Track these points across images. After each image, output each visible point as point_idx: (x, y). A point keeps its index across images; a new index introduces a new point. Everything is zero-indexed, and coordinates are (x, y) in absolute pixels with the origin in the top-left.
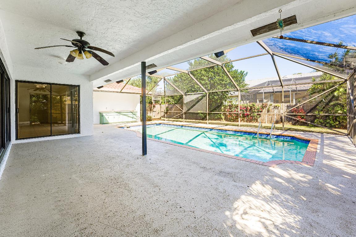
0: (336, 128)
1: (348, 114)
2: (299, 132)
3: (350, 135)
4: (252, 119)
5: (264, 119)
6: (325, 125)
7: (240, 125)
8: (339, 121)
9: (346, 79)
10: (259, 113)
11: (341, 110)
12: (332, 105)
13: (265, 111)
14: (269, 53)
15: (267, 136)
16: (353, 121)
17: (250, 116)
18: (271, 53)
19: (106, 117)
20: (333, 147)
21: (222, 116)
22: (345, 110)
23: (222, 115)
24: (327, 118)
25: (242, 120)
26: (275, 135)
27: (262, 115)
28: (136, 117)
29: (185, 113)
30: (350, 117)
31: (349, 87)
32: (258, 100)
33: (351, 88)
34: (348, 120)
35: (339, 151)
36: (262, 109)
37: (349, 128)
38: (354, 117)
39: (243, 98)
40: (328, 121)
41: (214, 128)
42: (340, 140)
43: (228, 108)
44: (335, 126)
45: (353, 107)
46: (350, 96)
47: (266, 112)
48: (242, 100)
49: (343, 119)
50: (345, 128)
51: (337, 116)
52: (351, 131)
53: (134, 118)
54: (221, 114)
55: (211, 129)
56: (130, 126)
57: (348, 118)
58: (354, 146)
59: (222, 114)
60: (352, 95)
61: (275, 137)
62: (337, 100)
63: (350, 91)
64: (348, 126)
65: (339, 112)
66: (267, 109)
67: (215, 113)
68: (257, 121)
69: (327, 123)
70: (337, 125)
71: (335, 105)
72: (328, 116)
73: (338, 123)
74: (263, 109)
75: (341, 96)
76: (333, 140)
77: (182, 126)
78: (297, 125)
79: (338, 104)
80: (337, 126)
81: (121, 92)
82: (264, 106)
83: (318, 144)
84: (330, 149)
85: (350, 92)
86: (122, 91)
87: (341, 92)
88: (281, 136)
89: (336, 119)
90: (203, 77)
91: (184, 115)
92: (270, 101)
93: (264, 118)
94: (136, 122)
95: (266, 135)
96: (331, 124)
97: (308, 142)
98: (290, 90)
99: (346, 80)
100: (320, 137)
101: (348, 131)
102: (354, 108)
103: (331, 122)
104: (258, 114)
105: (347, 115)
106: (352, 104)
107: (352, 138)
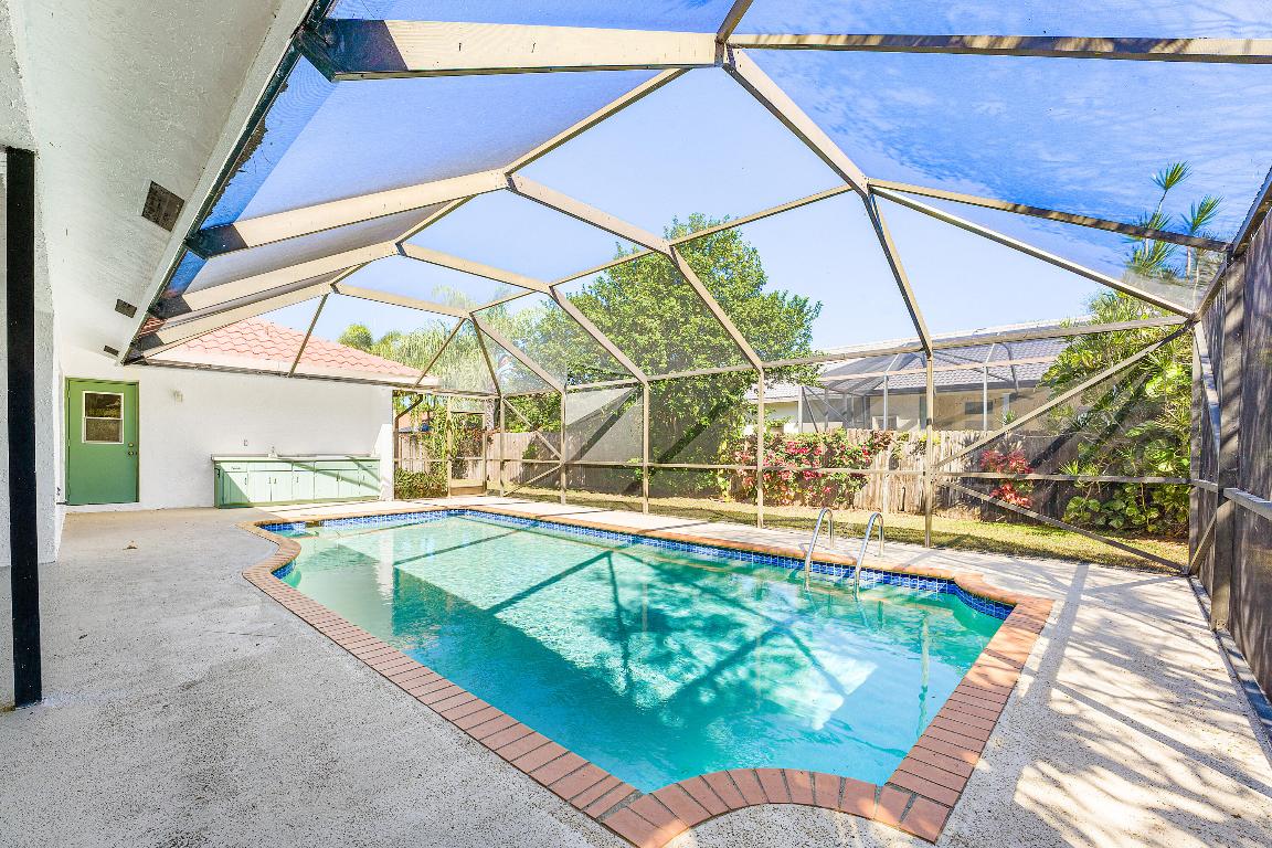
0: (1146, 535)
1: (1194, 475)
2: (988, 558)
3: (1201, 573)
4: (834, 493)
5: (877, 494)
6: (1108, 521)
7: (761, 517)
8: (1161, 508)
9: (1190, 312)
10: (860, 471)
11: (1169, 457)
12: (1134, 439)
13: (882, 458)
14: (854, 187)
15: (846, 576)
16: (1213, 510)
17: (823, 482)
18: (862, 182)
19: (237, 479)
20: (1112, 651)
21: (720, 480)
22: (1185, 462)
23: (721, 475)
24: (1117, 492)
25: (797, 496)
26: (877, 572)
27: (870, 478)
28: (373, 481)
29: (567, 467)
30: (1202, 490)
31: (1204, 351)
32: (874, 419)
33: (1210, 352)
34: (1194, 505)
35: (1135, 679)
36: (869, 453)
37: (1198, 539)
38: (1221, 491)
39: (812, 410)
40: (1119, 505)
41: (648, 534)
42: (1152, 601)
43: (746, 449)
44: (1144, 526)
45: (1218, 444)
46: (1204, 394)
47: (887, 468)
48: (808, 418)
49: (1175, 498)
50: (1182, 538)
51: (1152, 488)
52: (1203, 557)
53: (365, 485)
54: (716, 471)
55: (638, 537)
56: (324, 517)
57: (1194, 496)
58: (1213, 643)
59: (722, 472)
60: (1215, 385)
61: (880, 583)
62: (1152, 416)
63: (1207, 369)
64: (1193, 532)
65: (1162, 467)
66: (889, 453)
67: (695, 470)
68: (851, 503)
69: (1116, 514)
70: (1152, 521)
71: (1145, 439)
72: (1120, 486)
73: (1154, 515)
74: (875, 453)
75: (1171, 397)
76: (1117, 606)
77: (536, 521)
78: (1000, 522)
79: (1160, 433)
80: (1150, 528)
81: (292, 375)
82: (876, 441)
83: (1040, 630)
84: (1093, 664)
85: (1205, 372)
86: (297, 371)
87: (1170, 382)
88: (904, 576)
89: (1149, 499)
90: (640, 320)
91: (564, 476)
92: (918, 426)
93: (877, 491)
94: (375, 499)
95: (843, 572)
96: (1127, 520)
97: (1002, 609)
98: (985, 380)
99: (1191, 321)
100: (1068, 583)
101: (1192, 552)
102: (1222, 446)
103: (1131, 511)
104: (854, 476)
105: (1189, 481)
106: (1214, 426)
107: (1205, 589)
